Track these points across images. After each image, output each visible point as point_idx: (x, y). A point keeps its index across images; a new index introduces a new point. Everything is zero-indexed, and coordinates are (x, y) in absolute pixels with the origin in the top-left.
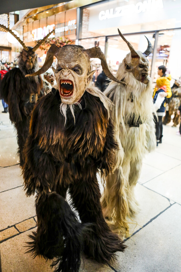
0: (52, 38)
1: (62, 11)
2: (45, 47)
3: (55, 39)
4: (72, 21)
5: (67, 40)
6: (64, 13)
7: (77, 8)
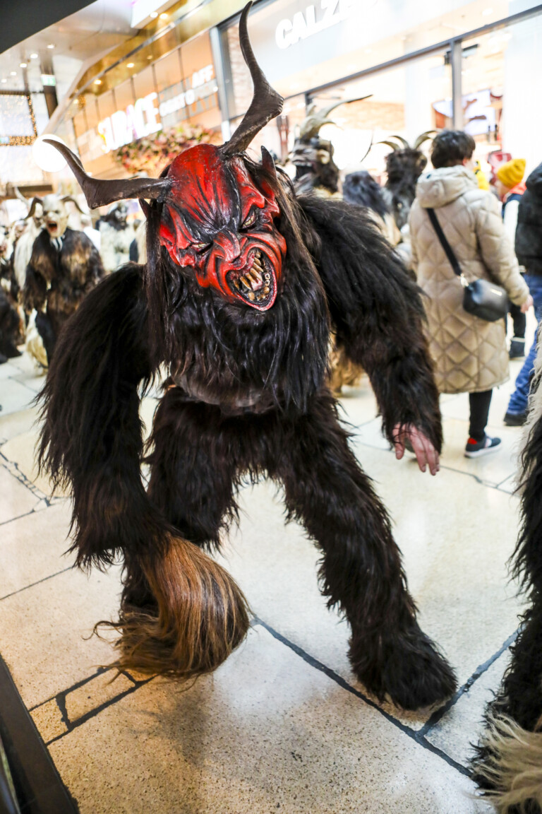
0: (156, 135)
1: (170, 47)
2: (142, 165)
3: (165, 135)
4: (201, 71)
5: (198, 132)
6: (177, 52)
7: (210, 29)
